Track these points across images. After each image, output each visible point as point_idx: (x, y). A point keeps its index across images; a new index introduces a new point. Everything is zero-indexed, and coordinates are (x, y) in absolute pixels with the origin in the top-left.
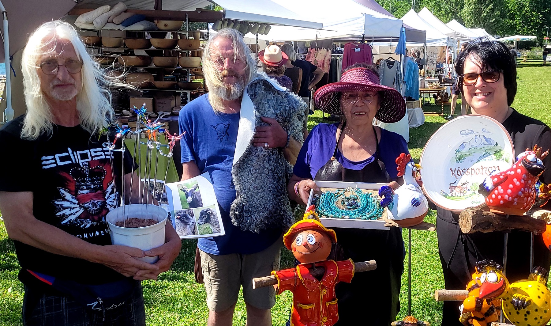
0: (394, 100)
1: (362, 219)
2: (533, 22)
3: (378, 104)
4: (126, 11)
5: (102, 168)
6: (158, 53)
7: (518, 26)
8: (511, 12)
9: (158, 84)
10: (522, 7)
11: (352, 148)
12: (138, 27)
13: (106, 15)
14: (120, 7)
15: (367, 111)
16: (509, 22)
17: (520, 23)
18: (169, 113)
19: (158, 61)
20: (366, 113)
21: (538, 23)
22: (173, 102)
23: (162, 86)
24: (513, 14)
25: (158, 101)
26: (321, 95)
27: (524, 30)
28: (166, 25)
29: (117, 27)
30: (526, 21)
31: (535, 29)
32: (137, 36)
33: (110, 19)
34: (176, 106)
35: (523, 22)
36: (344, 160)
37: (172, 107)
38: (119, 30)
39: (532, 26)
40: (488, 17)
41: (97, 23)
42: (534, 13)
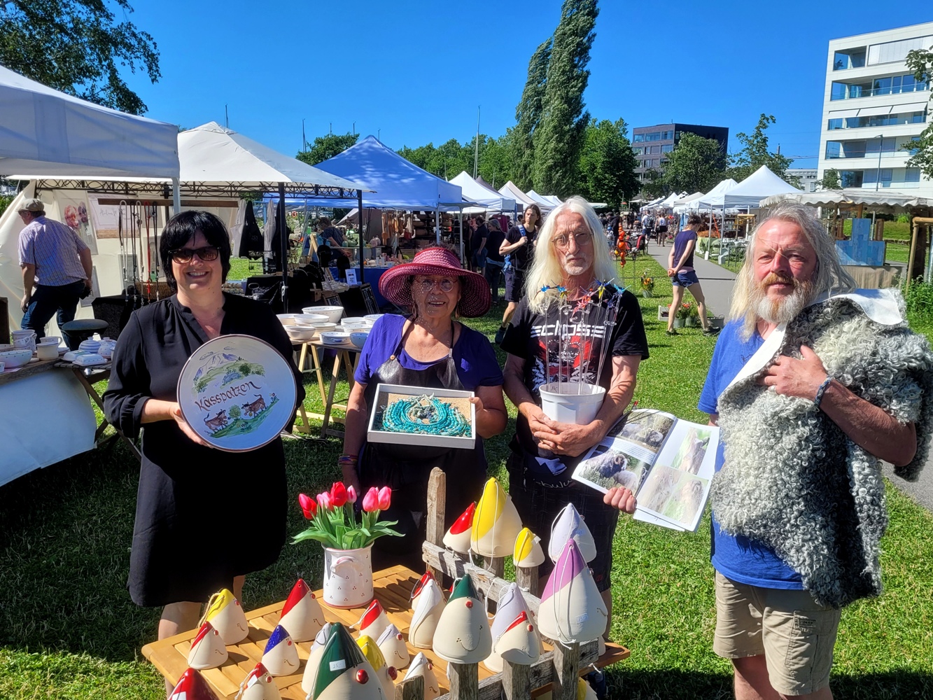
0: (477, 290)
1: (444, 435)
2: (606, 185)
3: (458, 292)
8: (583, 174)
10: (593, 168)
11: (422, 344)
15: (446, 301)
17: (593, 187)
20: (444, 303)
21: (612, 187)
24: (585, 177)
26: (389, 278)
27: (597, 194)
30: (599, 184)
31: (610, 193)
36: (408, 360)
40: (558, 184)
42: (607, 175)
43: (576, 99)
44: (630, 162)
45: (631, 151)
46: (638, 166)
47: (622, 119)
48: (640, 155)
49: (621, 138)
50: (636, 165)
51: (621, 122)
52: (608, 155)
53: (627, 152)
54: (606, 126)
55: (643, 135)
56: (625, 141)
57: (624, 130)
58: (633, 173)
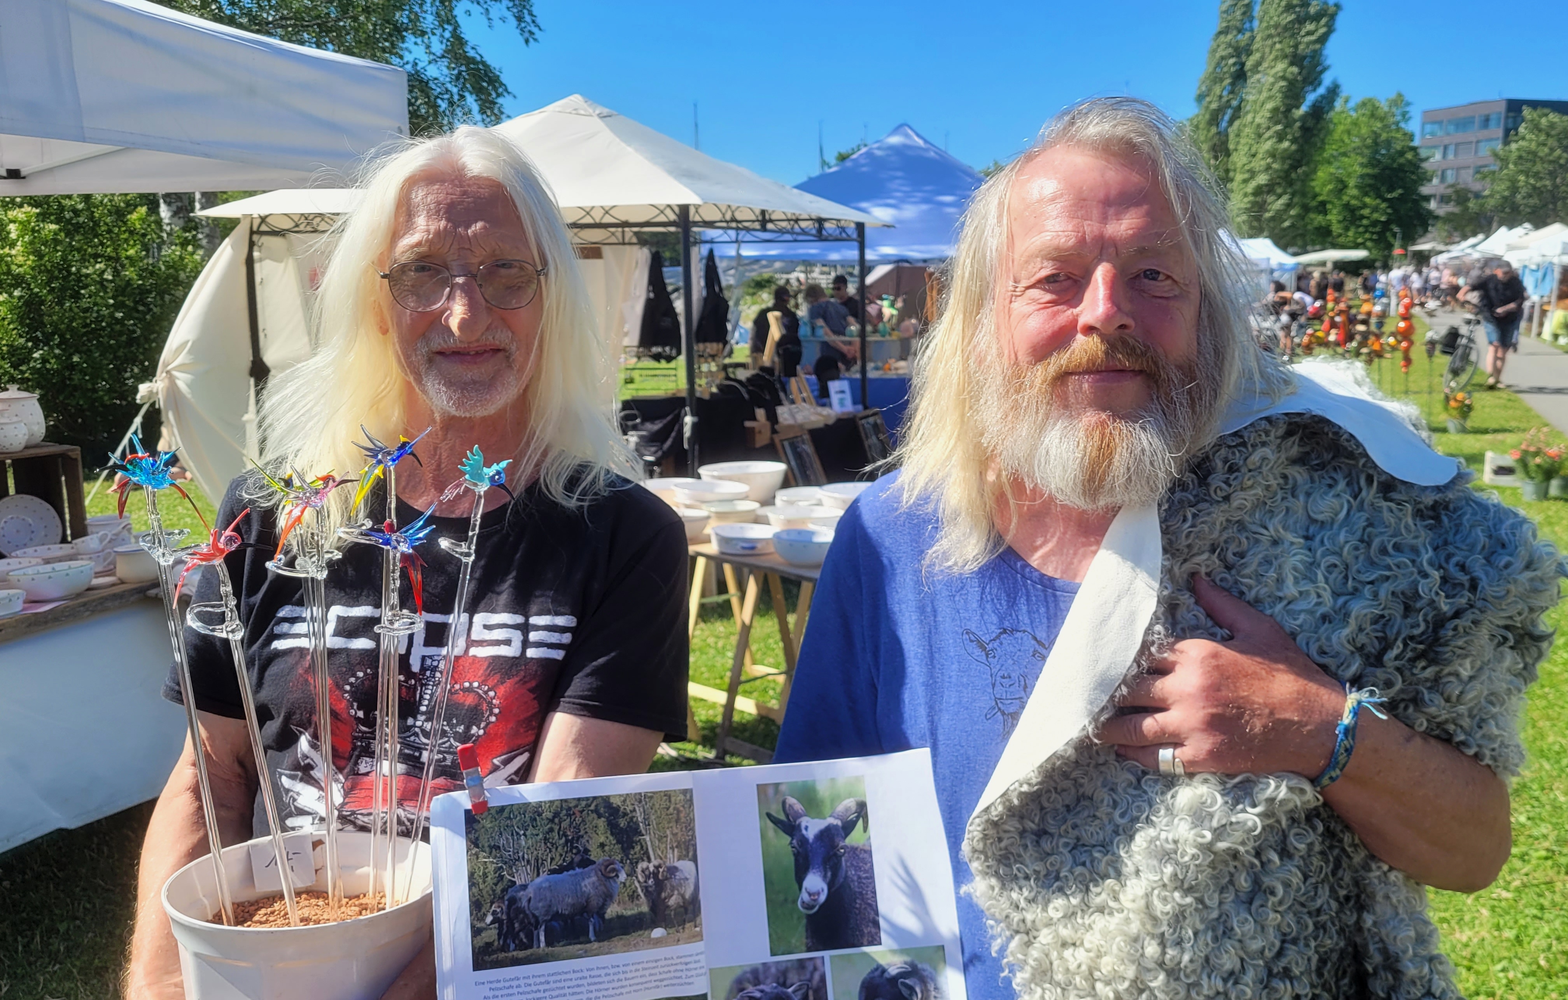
2: (1368, 218)
5: (486, 693)
7: (1336, 228)
8: (1320, 199)
10: (1341, 186)
16: (1318, 219)
17: (1339, 222)
21: (1378, 221)
24: (1323, 204)
27: (1348, 235)
30: (1352, 215)
31: (1372, 233)
35: (1344, 219)
39: (1366, 227)
40: (1278, 218)
42: (1367, 200)
43: (1313, 57)
44: (1413, 173)
45: (1417, 154)
46: (1430, 180)
47: (1400, 95)
48: (1435, 160)
49: (1398, 129)
50: (1425, 178)
51: (1399, 101)
52: (1373, 162)
53: (1409, 156)
54: (1370, 108)
55: (1440, 123)
56: (1405, 134)
57: (1404, 114)
58: (1419, 195)
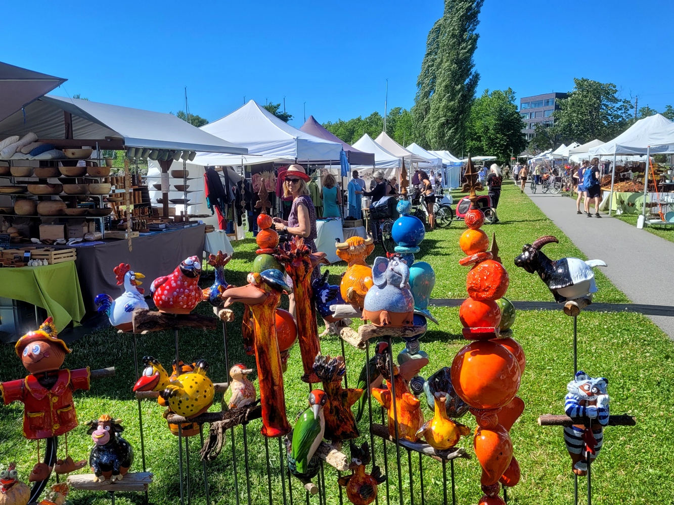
4: (36, 141)
6: (69, 180)
7: (485, 148)
9: (69, 211)
12: (46, 156)
13: (14, 145)
14: (30, 136)
18: (80, 240)
19: (68, 188)
22: (85, 229)
23: (73, 214)
25: (69, 228)
28: (73, 154)
29: (25, 157)
32: (49, 165)
33: (19, 149)
34: (89, 232)
35: (489, 144)
37: (84, 233)
38: (28, 159)
39: (498, 147)
41: (4, 153)
43: (466, 60)
44: (518, 123)
45: (519, 115)
47: (510, 89)
48: (526, 119)
49: (510, 104)
50: (523, 126)
52: (500, 118)
53: (516, 116)
54: (497, 95)
55: (528, 103)
56: (513, 106)
57: (512, 98)
58: (521, 133)
